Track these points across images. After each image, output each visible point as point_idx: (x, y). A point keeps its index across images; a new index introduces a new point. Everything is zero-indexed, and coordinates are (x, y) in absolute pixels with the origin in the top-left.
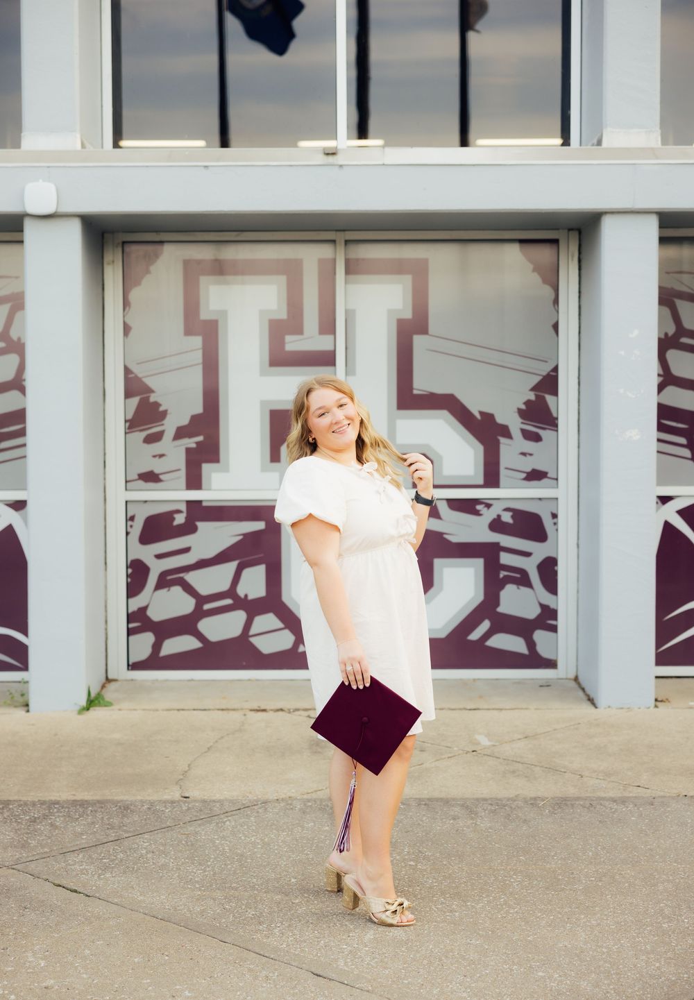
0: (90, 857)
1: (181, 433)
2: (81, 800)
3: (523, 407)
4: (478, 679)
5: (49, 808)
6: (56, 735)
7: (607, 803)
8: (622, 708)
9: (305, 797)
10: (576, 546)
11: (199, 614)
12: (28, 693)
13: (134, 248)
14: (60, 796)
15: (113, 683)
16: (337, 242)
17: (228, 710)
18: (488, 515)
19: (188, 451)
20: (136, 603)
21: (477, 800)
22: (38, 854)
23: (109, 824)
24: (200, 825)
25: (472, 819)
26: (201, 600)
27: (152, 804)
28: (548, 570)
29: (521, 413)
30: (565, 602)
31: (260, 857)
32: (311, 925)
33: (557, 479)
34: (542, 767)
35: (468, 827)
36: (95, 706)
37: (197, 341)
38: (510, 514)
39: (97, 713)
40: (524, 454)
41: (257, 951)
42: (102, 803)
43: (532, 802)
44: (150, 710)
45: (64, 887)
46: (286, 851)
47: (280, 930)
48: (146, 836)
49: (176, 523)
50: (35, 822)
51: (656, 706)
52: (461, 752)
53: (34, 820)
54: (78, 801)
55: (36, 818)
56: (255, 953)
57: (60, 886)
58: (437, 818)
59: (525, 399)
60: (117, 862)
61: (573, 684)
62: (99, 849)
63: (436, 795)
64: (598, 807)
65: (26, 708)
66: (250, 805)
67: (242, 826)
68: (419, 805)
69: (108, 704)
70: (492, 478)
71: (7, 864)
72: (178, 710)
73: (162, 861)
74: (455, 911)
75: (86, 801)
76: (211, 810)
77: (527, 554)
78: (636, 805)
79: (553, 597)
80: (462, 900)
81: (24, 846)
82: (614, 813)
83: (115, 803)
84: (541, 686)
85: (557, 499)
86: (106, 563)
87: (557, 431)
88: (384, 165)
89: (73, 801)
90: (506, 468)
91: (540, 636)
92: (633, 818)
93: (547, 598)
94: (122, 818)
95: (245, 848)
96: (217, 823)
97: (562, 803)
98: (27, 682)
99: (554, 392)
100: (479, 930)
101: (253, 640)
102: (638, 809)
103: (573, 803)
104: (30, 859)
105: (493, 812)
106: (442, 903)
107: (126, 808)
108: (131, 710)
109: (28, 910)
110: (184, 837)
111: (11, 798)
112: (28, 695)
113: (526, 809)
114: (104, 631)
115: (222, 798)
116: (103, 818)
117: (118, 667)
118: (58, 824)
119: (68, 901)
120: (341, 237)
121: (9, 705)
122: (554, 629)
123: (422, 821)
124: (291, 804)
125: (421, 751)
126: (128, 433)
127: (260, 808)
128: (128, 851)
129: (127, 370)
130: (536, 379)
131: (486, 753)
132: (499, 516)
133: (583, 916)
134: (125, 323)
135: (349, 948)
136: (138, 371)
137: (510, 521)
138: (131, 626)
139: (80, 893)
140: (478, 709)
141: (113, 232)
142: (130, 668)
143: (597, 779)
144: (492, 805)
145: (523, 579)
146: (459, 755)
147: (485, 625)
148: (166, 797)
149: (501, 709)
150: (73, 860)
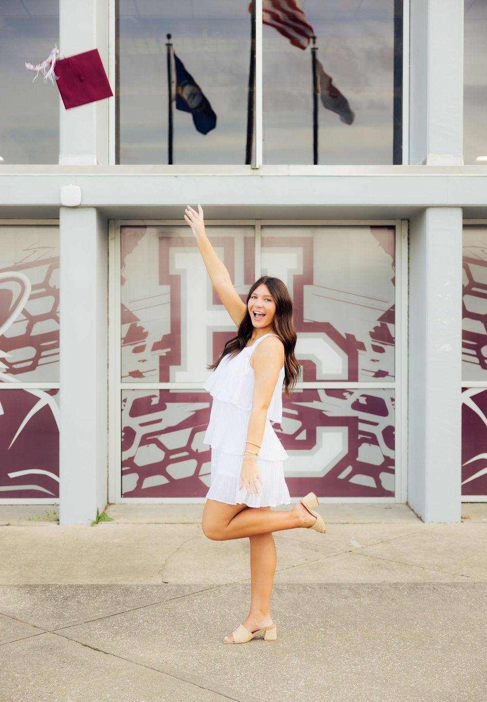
0: (106, 625)
1: (156, 346)
2: (97, 585)
3: (373, 331)
4: (345, 504)
5: (76, 590)
6: (77, 540)
7: (444, 587)
8: (440, 523)
9: (244, 582)
10: (406, 419)
11: (167, 461)
12: (58, 512)
13: (127, 230)
14: (83, 581)
15: (112, 506)
16: (256, 226)
17: (187, 523)
18: (351, 399)
19: (161, 358)
20: (127, 455)
21: (358, 584)
22: (70, 622)
23: (116, 601)
24: (177, 602)
25: (357, 598)
26: (168, 453)
27: (144, 587)
28: (389, 434)
29: (372, 335)
30: (399, 455)
31: (220, 625)
32: (261, 675)
33: (394, 377)
34: (396, 562)
35: (356, 604)
36: (102, 521)
37: (167, 288)
38: (365, 398)
39: (102, 525)
40: (374, 361)
41: (226, 695)
42: (110, 586)
43: (395, 586)
44: (137, 523)
45: (89, 647)
46: (237, 621)
47: (240, 679)
48: (142, 610)
49: (153, 403)
50: (67, 599)
51: (462, 522)
52: (342, 552)
53: (66, 599)
54: (95, 585)
55: (67, 597)
56: (224, 696)
57: (87, 646)
58: (333, 598)
59: (374, 326)
60: (124, 628)
61: (406, 507)
62: (111, 619)
63: (330, 581)
64: (439, 589)
65: (58, 522)
66: (209, 588)
67: (205, 603)
68: (320, 588)
69: (110, 520)
70: (353, 376)
71: (50, 630)
72: (155, 523)
73: (154, 628)
74: (358, 665)
75: (100, 585)
76: (183, 591)
77: (376, 424)
78: (464, 589)
79: (392, 451)
80: (361, 657)
81: (61, 617)
82: (450, 594)
83: (119, 586)
84: (386, 508)
85: (394, 389)
86: (108, 429)
87: (394, 346)
88: (289, 176)
89: (92, 585)
90: (363, 369)
91: (383, 476)
92: (464, 598)
93: (388, 452)
94: (125, 597)
95: (209, 619)
96: (189, 601)
97: (414, 587)
98: (59, 505)
99: (393, 321)
100: (376, 679)
101: (201, 478)
102: (466, 591)
103: (422, 586)
104: (65, 626)
105: (370, 594)
106: (348, 659)
107: (127, 590)
108: (124, 523)
109: (65, 664)
110: (167, 610)
111: (50, 583)
112: (59, 513)
113: (392, 591)
114: (106, 473)
115: (189, 583)
116: (112, 597)
117: (116, 496)
118: (82, 601)
119: (92, 657)
120: (258, 224)
121: (46, 520)
122: (393, 472)
123: (324, 599)
124: (236, 588)
125: (316, 551)
126: (123, 346)
127: (216, 590)
128: (131, 621)
129: (123, 307)
130: (381, 313)
131: (358, 553)
132: (358, 400)
133: (445, 669)
134: (121, 277)
135: (289, 693)
136: (130, 307)
137: (365, 403)
138: (123, 469)
139: (100, 651)
140: (348, 523)
141: (114, 219)
142: (123, 496)
143: (434, 570)
144: (368, 588)
145: (373, 440)
146: (341, 554)
147: (349, 469)
148: (153, 583)
149: (363, 524)
150: (94, 627)
